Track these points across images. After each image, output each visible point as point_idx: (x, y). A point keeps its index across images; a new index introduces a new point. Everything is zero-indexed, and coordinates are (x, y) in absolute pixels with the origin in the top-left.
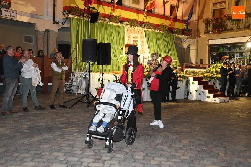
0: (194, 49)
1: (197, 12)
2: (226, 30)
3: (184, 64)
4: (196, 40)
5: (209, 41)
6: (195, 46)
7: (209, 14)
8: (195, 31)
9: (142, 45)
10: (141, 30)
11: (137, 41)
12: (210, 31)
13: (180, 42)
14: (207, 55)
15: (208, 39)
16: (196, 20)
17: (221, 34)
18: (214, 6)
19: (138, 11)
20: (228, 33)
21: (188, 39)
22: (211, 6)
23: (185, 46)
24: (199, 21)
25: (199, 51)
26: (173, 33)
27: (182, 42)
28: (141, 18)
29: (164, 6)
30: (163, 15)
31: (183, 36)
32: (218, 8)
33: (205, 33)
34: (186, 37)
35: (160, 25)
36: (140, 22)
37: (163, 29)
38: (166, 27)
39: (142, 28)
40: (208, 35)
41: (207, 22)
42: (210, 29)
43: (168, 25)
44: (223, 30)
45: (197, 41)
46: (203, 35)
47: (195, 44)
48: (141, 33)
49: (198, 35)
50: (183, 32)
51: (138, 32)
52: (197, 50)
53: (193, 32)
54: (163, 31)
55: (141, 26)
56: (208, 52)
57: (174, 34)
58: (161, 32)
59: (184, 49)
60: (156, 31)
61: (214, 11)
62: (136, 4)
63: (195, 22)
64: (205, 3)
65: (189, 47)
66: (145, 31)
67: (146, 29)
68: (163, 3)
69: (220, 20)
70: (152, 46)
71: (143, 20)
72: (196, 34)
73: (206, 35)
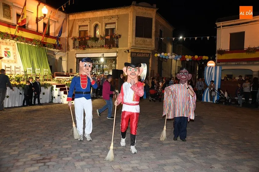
0: (65, 60)
1: (67, 31)
2: (89, 47)
3: (55, 73)
4: (66, 53)
5: (77, 54)
6: (66, 58)
7: (76, 34)
8: (66, 46)
9: (14, 56)
10: (13, 43)
11: (9, 52)
12: (77, 47)
13: (53, 55)
14: (76, 65)
15: (76, 53)
16: (66, 37)
17: (85, 49)
18: (80, 27)
19: (9, 25)
20: (90, 50)
21: (59, 52)
22: (77, 27)
23: (57, 57)
24: (69, 38)
25: (69, 62)
26: (46, 47)
27: (54, 54)
28: (13, 31)
29: (37, 23)
30: (36, 31)
31: (55, 50)
32: (83, 30)
33: (74, 48)
34: (58, 50)
35: (33, 39)
36: (12, 35)
37: (36, 43)
38: (38, 42)
39: (14, 41)
40: (76, 50)
41: (75, 39)
42: (77, 45)
43: (41, 40)
44: (86, 47)
45: (68, 54)
46: (72, 50)
47: (66, 56)
48: (13, 45)
49: (68, 50)
50: (55, 46)
51: (10, 44)
52: (67, 61)
53: (63, 47)
54: (36, 45)
55: (13, 39)
56: (76, 63)
57: (46, 48)
58: (34, 45)
59: (56, 60)
60: (29, 44)
61: (80, 31)
62: (7, 18)
63: (66, 39)
64: (73, 25)
65: (61, 58)
66: (17, 44)
67: (18, 42)
68: (36, 21)
69: (83, 39)
70: (25, 59)
71: (15, 34)
72: (67, 48)
73: (74, 50)
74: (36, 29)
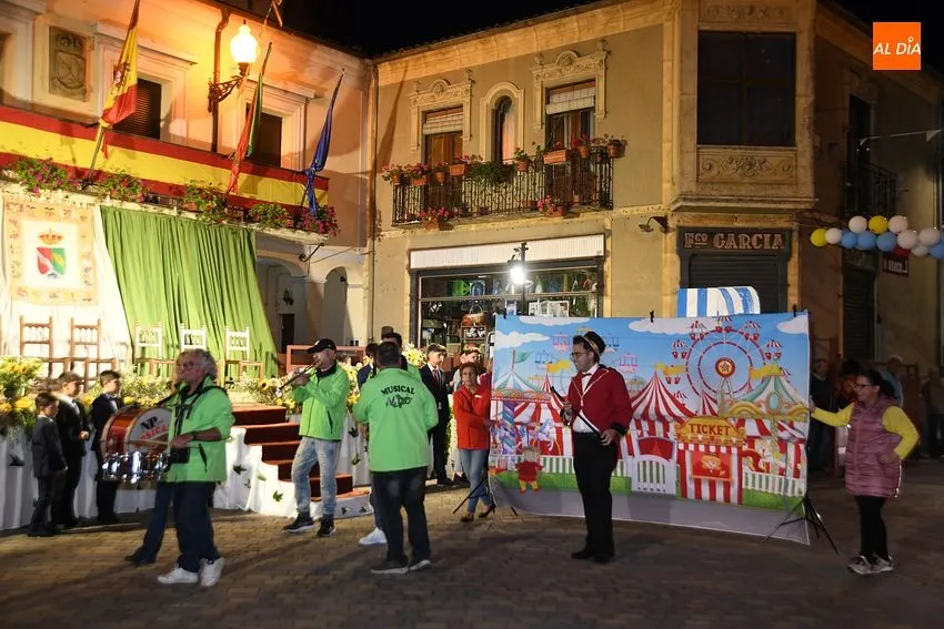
0: (360, 286)
1: (369, 142)
2: (466, 214)
3: (289, 348)
4: (367, 250)
5: (413, 254)
6: (366, 274)
7: (407, 154)
8: (363, 214)
9: (87, 270)
10: (85, 206)
11: (61, 251)
12: (412, 217)
13: (295, 260)
14: (407, 308)
15: (408, 246)
16: (366, 173)
17: (450, 227)
18: (425, 120)
19: (69, 125)
20: (473, 227)
21: (322, 245)
22: (415, 120)
23: (319, 272)
24: (378, 175)
25: (378, 295)
26: (249, 220)
27: (302, 257)
28: (82, 153)
30: (209, 150)
31: (300, 235)
32: (439, 130)
33: (396, 223)
34: (314, 237)
35: (186, 187)
36: (79, 173)
37: (198, 204)
38: (208, 198)
39: (90, 199)
40: (408, 232)
41: (403, 180)
42: (414, 207)
43: (224, 189)
44: (451, 216)
45: (372, 252)
46: (390, 233)
47: (366, 264)
48: (83, 218)
49: (375, 232)
50: (297, 217)
51: (67, 212)
52: (372, 289)
53: (341, 218)
54: (198, 212)
55: (84, 191)
56: (408, 299)
57: (255, 227)
58: (192, 216)
59: (314, 284)
60: (166, 211)
61: (427, 138)
62: (67, 95)
63: (363, 182)
64: (395, 108)
65: (339, 278)
66: (103, 211)
67: (108, 202)
69: (440, 175)
70: (141, 282)
71: (93, 165)
72: (368, 227)
73: (397, 233)
74: (210, 141)
